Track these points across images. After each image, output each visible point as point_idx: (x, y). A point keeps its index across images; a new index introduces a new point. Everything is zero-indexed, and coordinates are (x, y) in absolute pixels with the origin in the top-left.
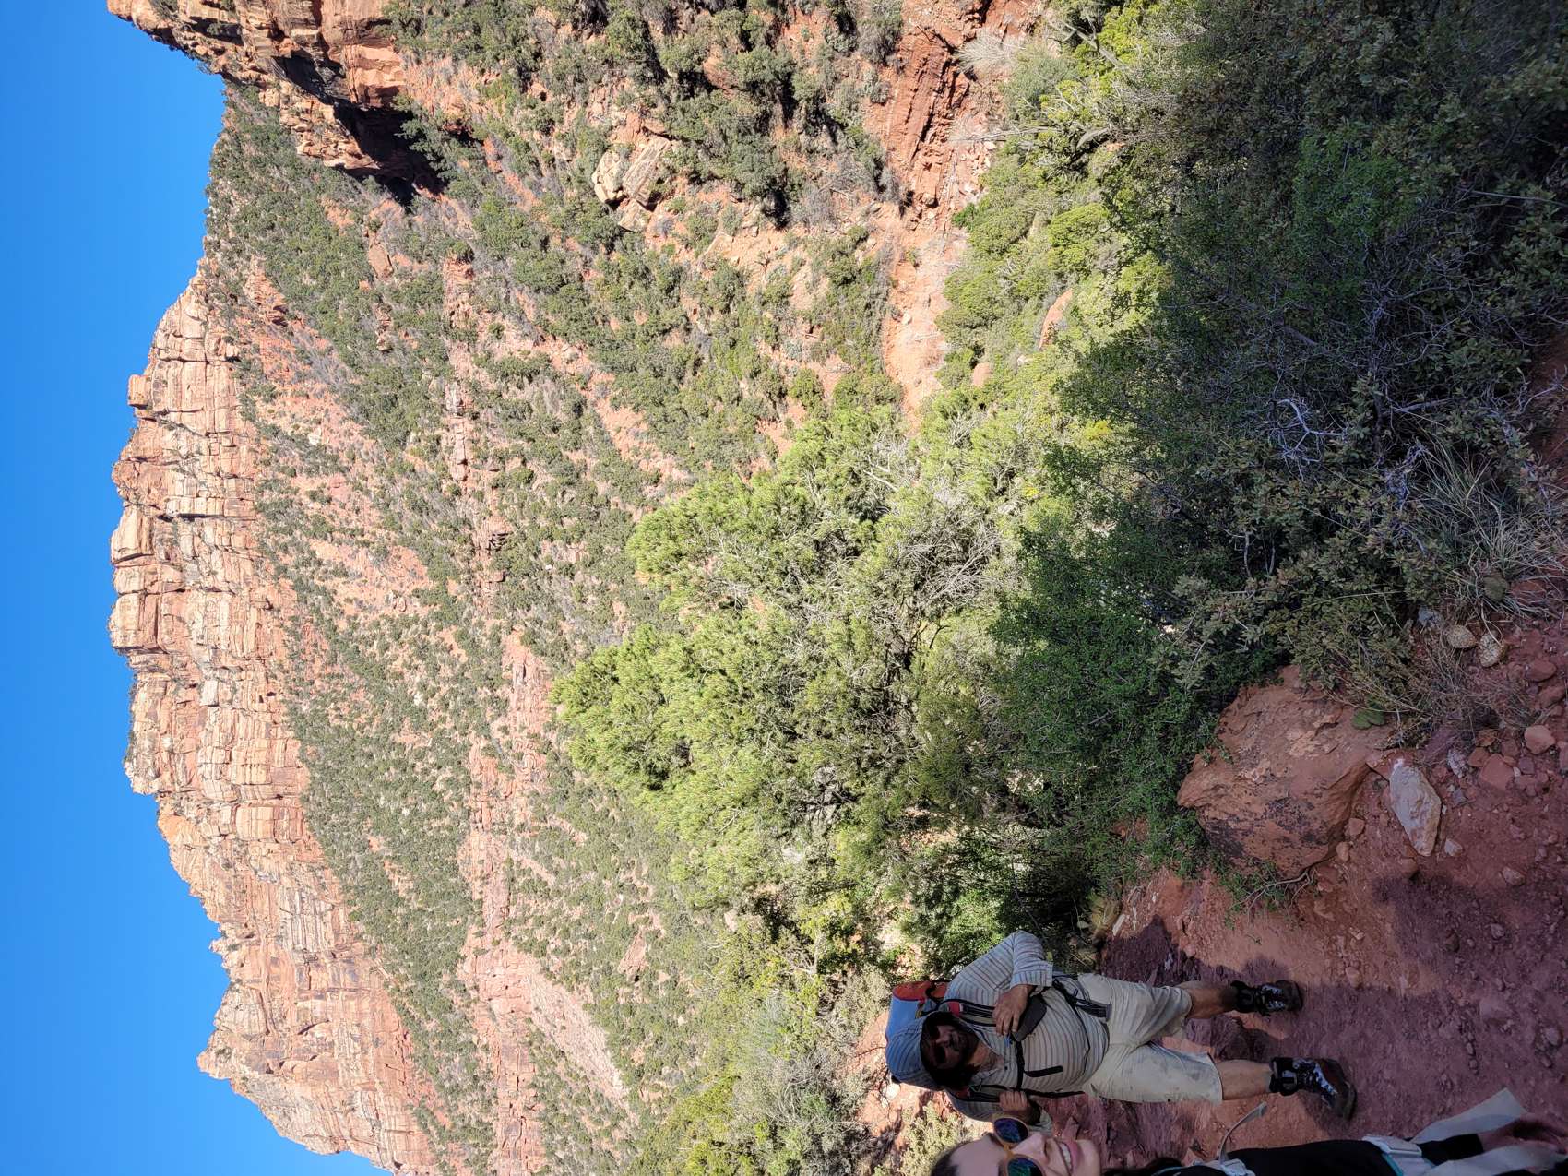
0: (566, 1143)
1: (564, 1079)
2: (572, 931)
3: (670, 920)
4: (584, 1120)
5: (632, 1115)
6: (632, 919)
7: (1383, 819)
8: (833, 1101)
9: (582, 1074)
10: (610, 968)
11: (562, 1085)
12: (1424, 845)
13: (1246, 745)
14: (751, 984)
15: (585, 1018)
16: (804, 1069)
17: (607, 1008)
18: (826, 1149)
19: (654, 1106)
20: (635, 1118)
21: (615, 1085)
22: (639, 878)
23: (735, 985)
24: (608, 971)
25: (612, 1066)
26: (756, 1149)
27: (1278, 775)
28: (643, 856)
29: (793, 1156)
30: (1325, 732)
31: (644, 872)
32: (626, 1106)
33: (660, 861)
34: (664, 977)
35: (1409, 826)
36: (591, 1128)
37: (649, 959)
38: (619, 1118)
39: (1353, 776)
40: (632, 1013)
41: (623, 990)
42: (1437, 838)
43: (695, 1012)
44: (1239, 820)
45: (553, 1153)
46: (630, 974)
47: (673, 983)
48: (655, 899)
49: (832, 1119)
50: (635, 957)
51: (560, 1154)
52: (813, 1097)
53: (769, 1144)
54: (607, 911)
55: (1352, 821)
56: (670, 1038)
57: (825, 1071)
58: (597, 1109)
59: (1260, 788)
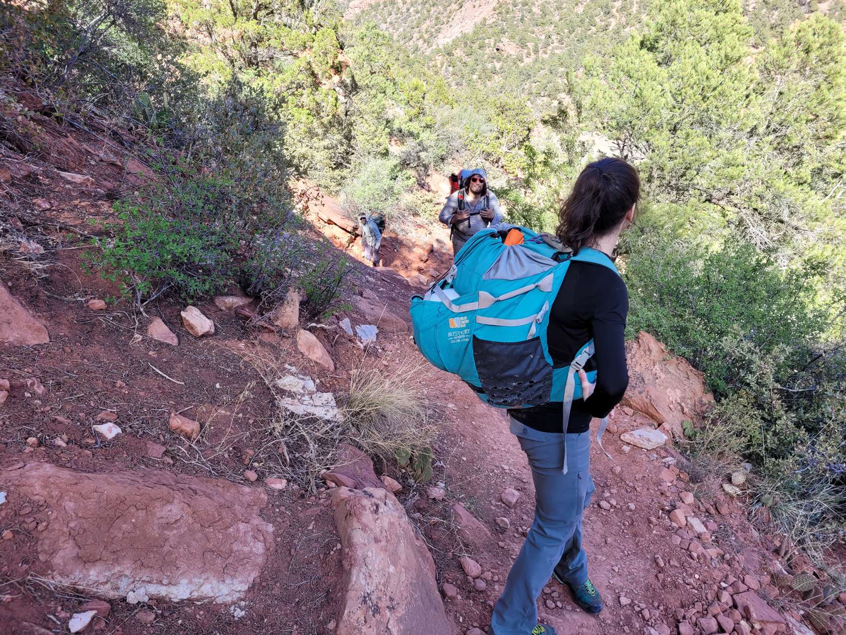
0: (417, 13)
1: (448, 8)
2: (526, 7)
3: (528, 68)
4: (428, 22)
5: (429, 50)
6: (531, 45)
7: (635, 424)
8: (442, 159)
9: (450, 20)
10: (504, 33)
11: (445, 9)
12: (626, 437)
13: (672, 368)
14: (499, 115)
15: (478, 20)
16: (456, 144)
17: (484, 33)
18: (420, 154)
19: (434, 63)
20: (428, 52)
21: (444, 40)
22: (553, 48)
23: (498, 106)
24: (503, 32)
25: (454, 37)
26: (421, 117)
27: (657, 381)
28: (565, 50)
29: (421, 136)
30: (679, 407)
31: (556, 51)
32: (434, 47)
33: (562, 61)
34: (498, 65)
35: (636, 433)
36: (424, 27)
37: (508, 57)
38: (428, 43)
39: (657, 415)
40: (480, 47)
41: (492, 41)
42: (630, 444)
43: (479, 86)
44: (631, 359)
45: (412, 5)
46: (501, 45)
47: (494, 72)
48: (540, 59)
49: (434, 158)
50: (510, 48)
51: (411, 10)
52: (445, 148)
53: (423, 124)
54: (536, 29)
55: (632, 411)
56: (466, 71)
57: (456, 155)
58: (433, 30)
59: (649, 372)
